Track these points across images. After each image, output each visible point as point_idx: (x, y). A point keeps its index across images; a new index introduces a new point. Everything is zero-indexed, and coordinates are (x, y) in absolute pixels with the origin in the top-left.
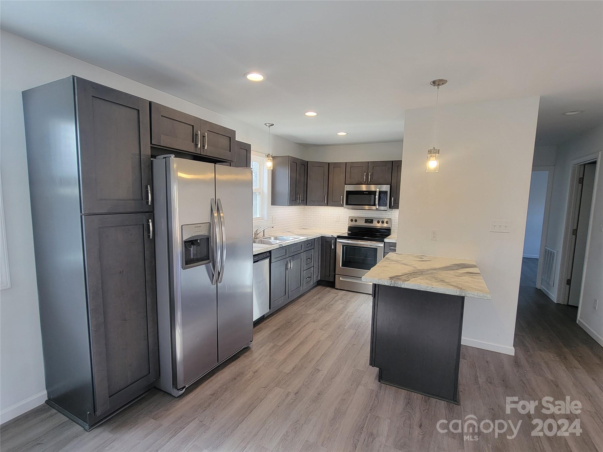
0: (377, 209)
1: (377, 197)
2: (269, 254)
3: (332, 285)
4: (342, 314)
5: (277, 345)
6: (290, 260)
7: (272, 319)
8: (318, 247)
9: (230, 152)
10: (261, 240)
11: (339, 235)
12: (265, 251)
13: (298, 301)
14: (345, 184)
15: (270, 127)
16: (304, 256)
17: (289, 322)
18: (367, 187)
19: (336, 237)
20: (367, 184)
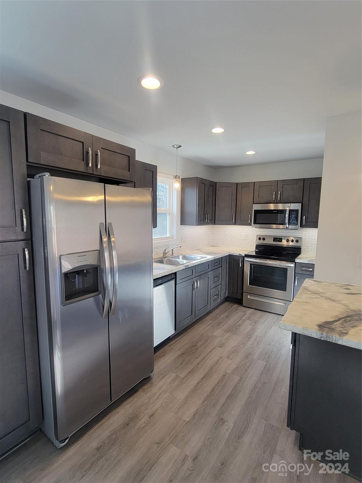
0: (286, 227)
1: (287, 215)
2: (174, 275)
3: (239, 302)
4: (250, 338)
5: (179, 376)
6: (197, 280)
7: (177, 340)
8: (225, 266)
9: (129, 171)
10: (169, 259)
11: (246, 253)
12: (170, 273)
13: (205, 319)
14: (253, 203)
15: (178, 148)
16: (211, 275)
17: (194, 346)
18: (275, 207)
19: (244, 255)
20: (276, 203)
